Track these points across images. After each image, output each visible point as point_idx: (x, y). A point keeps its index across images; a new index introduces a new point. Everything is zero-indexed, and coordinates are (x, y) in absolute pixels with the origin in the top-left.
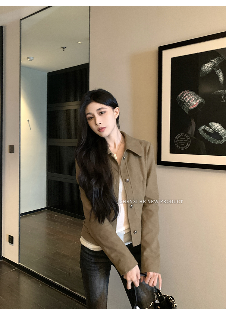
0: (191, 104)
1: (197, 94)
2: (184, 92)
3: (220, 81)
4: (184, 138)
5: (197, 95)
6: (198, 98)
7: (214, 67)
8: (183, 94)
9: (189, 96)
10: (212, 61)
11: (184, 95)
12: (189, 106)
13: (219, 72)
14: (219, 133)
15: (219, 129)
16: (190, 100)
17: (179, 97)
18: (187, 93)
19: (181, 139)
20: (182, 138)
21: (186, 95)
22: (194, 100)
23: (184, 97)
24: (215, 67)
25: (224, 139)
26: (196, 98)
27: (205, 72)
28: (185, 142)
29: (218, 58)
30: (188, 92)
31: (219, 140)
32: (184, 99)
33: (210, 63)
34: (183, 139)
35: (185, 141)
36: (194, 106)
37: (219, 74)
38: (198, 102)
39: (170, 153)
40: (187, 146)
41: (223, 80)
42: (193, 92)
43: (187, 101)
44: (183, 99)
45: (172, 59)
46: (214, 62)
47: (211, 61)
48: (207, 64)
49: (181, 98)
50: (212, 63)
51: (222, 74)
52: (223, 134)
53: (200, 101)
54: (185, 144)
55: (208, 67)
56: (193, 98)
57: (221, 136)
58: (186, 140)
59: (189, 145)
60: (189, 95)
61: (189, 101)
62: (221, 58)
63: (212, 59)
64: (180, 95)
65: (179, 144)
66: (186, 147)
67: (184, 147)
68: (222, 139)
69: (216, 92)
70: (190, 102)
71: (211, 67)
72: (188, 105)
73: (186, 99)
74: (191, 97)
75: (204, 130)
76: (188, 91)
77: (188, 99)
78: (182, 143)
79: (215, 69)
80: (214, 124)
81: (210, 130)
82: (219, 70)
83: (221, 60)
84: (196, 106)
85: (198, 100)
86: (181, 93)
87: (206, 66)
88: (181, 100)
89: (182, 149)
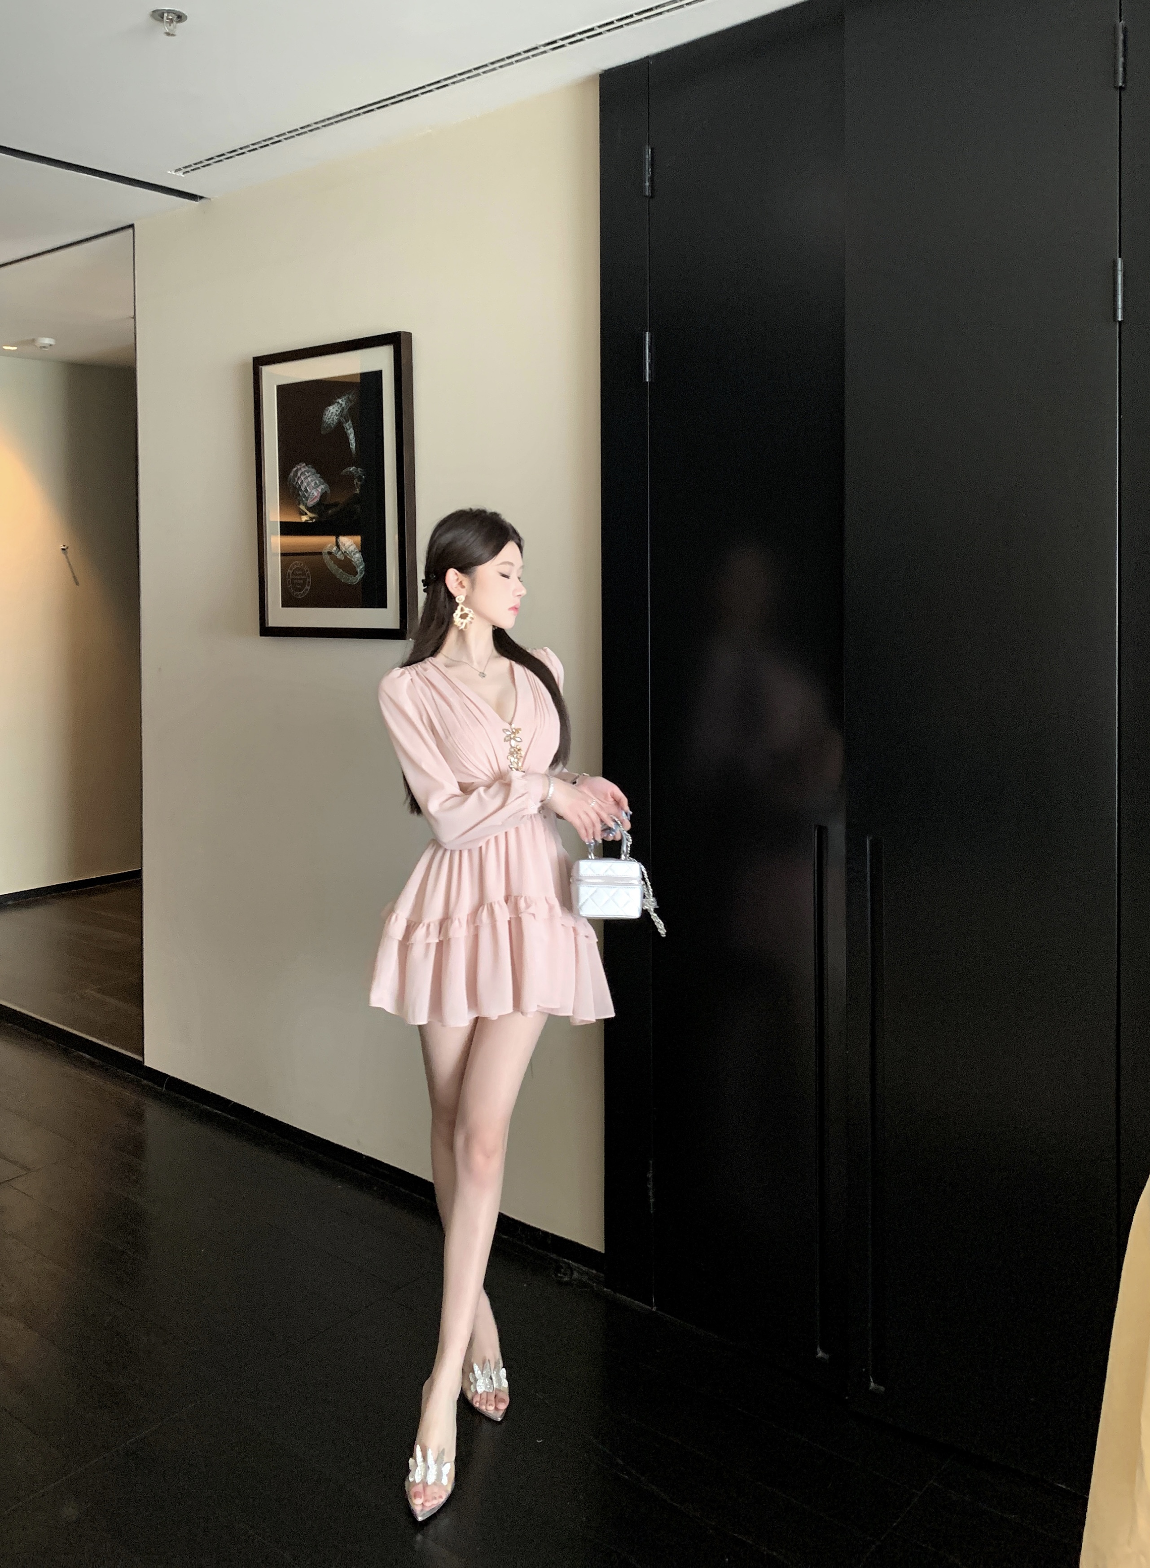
0: (309, 495)
1: (318, 472)
2: (299, 467)
3: (351, 446)
4: (301, 573)
5: (319, 475)
6: (320, 482)
7: (341, 415)
8: (297, 471)
9: (306, 478)
10: (339, 402)
11: (299, 474)
12: (307, 499)
13: (348, 428)
14: (351, 561)
15: (352, 551)
16: (308, 485)
17: (290, 478)
18: (303, 470)
19: (296, 575)
20: (298, 573)
21: (301, 475)
22: (313, 485)
23: (299, 478)
24: (344, 416)
25: (359, 574)
26: (317, 482)
27: (329, 425)
28: (302, 581)
29: (347, 396)
30: (304, 467)
31: (353, 577)
32: (299, 483)
33: (336, 404)
34: (299, 575)
35: (302, 579)
36: (314, 499)
37: (349, 431)
38: (320, 491)
39: (283, 606)
40: (307, 590)
41: (355, 445)
42: (312, 468)
43: (303, 489)
44: (297, 482)
45: (278, 386)
46: (341, 405)
47: (338, 400)
48: (331, 408)
49: (295, 480)
50: (339, 406)
51: (353, 431)
52: (357, 562)
53: (322, 489)
54: (303, 585)
55: (332, 413)
56: (312, 481)
57: (355, 567)
58: (304, 577)
59: (309, 588)
60: (306, 474)
61: (306, 488)
62: (351, 396)
63: (339, 398)
64: (292, 474)
65: (296, 587)
66: (304, 592)
67: (301, 592)
68: (355, 573)
69: (345, 470)
70: (309, 490)
71: (337, 415)
72: (305, 496)
73: (302, 482)
74: (309, 479)
75: (330, 553)
76: (304, 464)
77: (305, 484)
78: (299, 584)
79: (343, 420)
80: (344, 538)
81: (339, 553)
82: (350, 422)
83: (351, 401)
84: (316, 501)
85: (319, 485)
86: (294, 469)
87: (330, 411)
88: (295, 484)
89: (300, 597)
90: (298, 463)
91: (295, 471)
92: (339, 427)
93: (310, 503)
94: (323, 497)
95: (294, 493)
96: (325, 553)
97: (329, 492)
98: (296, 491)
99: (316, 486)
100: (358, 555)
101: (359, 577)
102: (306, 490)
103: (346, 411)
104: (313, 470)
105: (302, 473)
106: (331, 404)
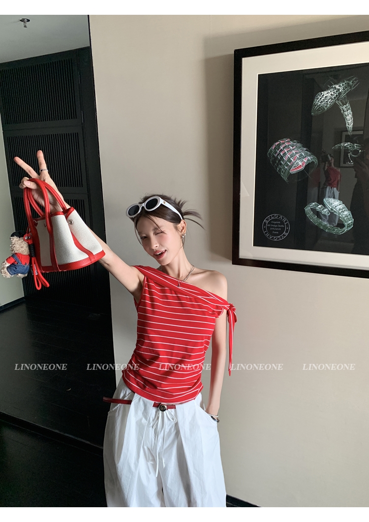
1: (304, 147)
2: (281, 142)
5: (305, 149)
6: (306, 154)
7: (337, 98)
9: (291, 150)
11: (282, 148)
12: (291, 167)
13: (345, 109)
15: (340, 209)
16: (292, 156)
17: (271, 151)
18: (287, 144)
19: (273, 224)
20: (275, 223)
22: (298, 157)
24: (340, 100)
25: (346, 227)
26: (303, 154)
27: (321, 108)
28: (280, 229)
29: (346, 82)
30: (288, 142)
31: (339, 229)
32: (282, 154)
33: (332, 90)
34: (276, 224)
36: (298, 168)
37: (346, 113)
38: (306, 161)
39: (254, 245)
41: (352, 124)
43: (285, 159)
44: (279, 154)
45: (260, 76)
46: (339, 90)
47: (333, 86)
48: (326, 92)
49: (276, 152)
50: (336, 90)
51: (351, 112)
52: (345, 219)
53: (308, 160)
54: (281, 232)
55: (326, 97)
56: (297, 153)
57: (343, 222)
58: (282, 226)
59: (287, 234)
60: (291, 147)
61: (289, 158)
62: (351, 83)
63: (335, 84)
64: (274, 147)
65: (270, 232)
66: (281, 237)
67: (278, 237)
69: (339, 145)
70: (292, 160)
71: (332, 99)
72: (287, 165)
73: (285, 154)
74: (294, 152)
75: (313, 210)
76: (289, 140)
77: (288, 155)
78: (275, 231)
79: (339, 103)
81: (325, 211)
82: (347, 105)
84: (302, 168)
85: (305, 157)
86: (277, 143)
87: (323, 96)
88: (276, 155)
89: (275, 240)
90: (281, 138)
91: (278, 145)
92: (335, 110)
93: (293, 171)
94: (308, 166)
95: (274, 162)
96: (308, 209)
97: (316, 161)
98: (278, 161)
99: (301, 157)
100: (347, 213)
101: (346, 229)
102: (290, 161)
103: (343, 96)
104: (299, 145)
105: (286, 146)
106: (323, 91)
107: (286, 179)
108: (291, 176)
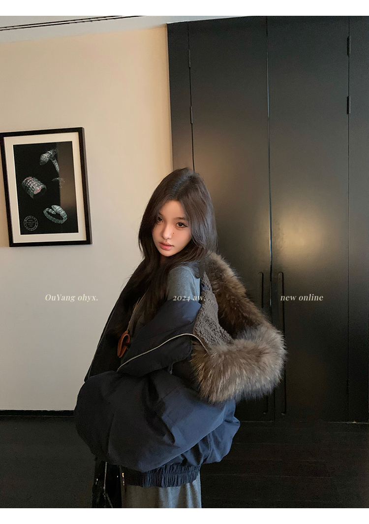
1: (39, 180)
3: (57, 170)
4: (32, 220)
5: (40, 182)
6: (40, 184)
8: (27, 180)
9: (33, 183)
10: (49, 152)
12: (34, 191)
13: (55, 162)
14: (60, 214)
15: (60, 211)
16: (34, 185)
17: (24, 183)
20: (30, 221)
21: (29, 181)
23: (28, 183)
27: (44, 162)
28: (33, 224)
29: (53, 150)
30: (31, 178)
31: (61, 220)
33: (47, 153)
36: (37, 191)
37: (55, 164)
38: (40, 187)
39: (21, 234)
41: (59, 169)
43: (31, 187)
44: (28, 185)
45: (14, 146)
49: (26, 184)
50: (49, 154)
51: (58, 164)
52: (63, 215)
53: (42, 187)
54: (34, 226)
55: (45, 157)
56: (36, 184)
57: (62, 217)
59: (37, 226)
60: (32, 181)
62: (55, 150)
64: (24, 181)
65: (28, 226)
67: (33, 228)
68: (63, 219)
69: (55, 179)
71: (48, 158)
72: (32, 190)
73: (30, 184)
75: (48, 212)
77: (32, 185)
78: (31, 225)
79: (51, 159)
80: (55, 206)
81: (53, 212)
82: (55, 160)
83: (55, 152)
84: (39, 191)
89: (31, 230)
90: (28, 177)
92: (50, 162)
93: (35, 193)
94: (43, 190)
95: (26, 189)
96: (45, 212)
97: (46, 188)
98: (27, 188)
99: (38, 186)
100: (63, 212)
101: (64, 221)
102: (33, 188)
103: (52, 156)
104: (37, 180)
106: (44, 153)
107: (32, 197)
108: (35, 195)
